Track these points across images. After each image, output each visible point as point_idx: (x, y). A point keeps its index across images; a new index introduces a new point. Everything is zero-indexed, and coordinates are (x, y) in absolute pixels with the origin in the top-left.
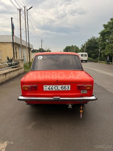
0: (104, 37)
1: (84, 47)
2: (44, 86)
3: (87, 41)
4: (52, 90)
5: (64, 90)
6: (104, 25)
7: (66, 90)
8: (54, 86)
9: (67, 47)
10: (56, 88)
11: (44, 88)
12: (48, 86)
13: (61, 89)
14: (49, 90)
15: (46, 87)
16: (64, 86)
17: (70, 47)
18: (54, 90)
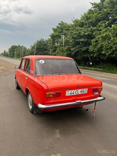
0: (54, 40)
1: (33, 48)
2: (67, 91)
3: (36, 42)
4: (73, 95)
5: (82, 93)
6: (53, 29)
7: (84, 93)
8: (75, 91)
9: (13, 46)
10: (77, 92)
11: (67, 93)
12: (70, 91)
13: (80, 93)
14: (71, 95)
15: (69, 92)
16: (83, 90)
17: (17, 46)
18: (75, 94)
